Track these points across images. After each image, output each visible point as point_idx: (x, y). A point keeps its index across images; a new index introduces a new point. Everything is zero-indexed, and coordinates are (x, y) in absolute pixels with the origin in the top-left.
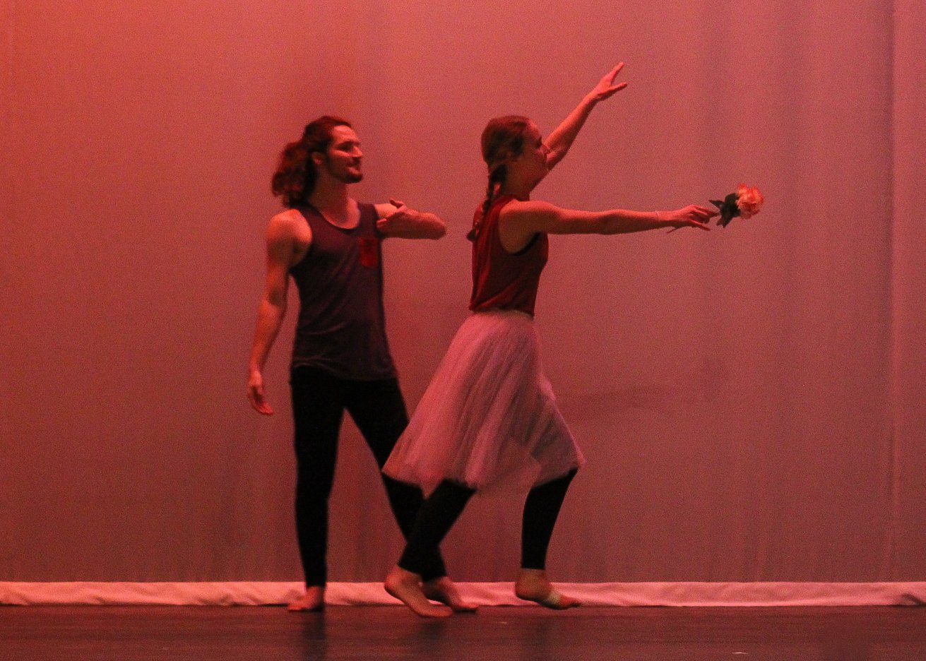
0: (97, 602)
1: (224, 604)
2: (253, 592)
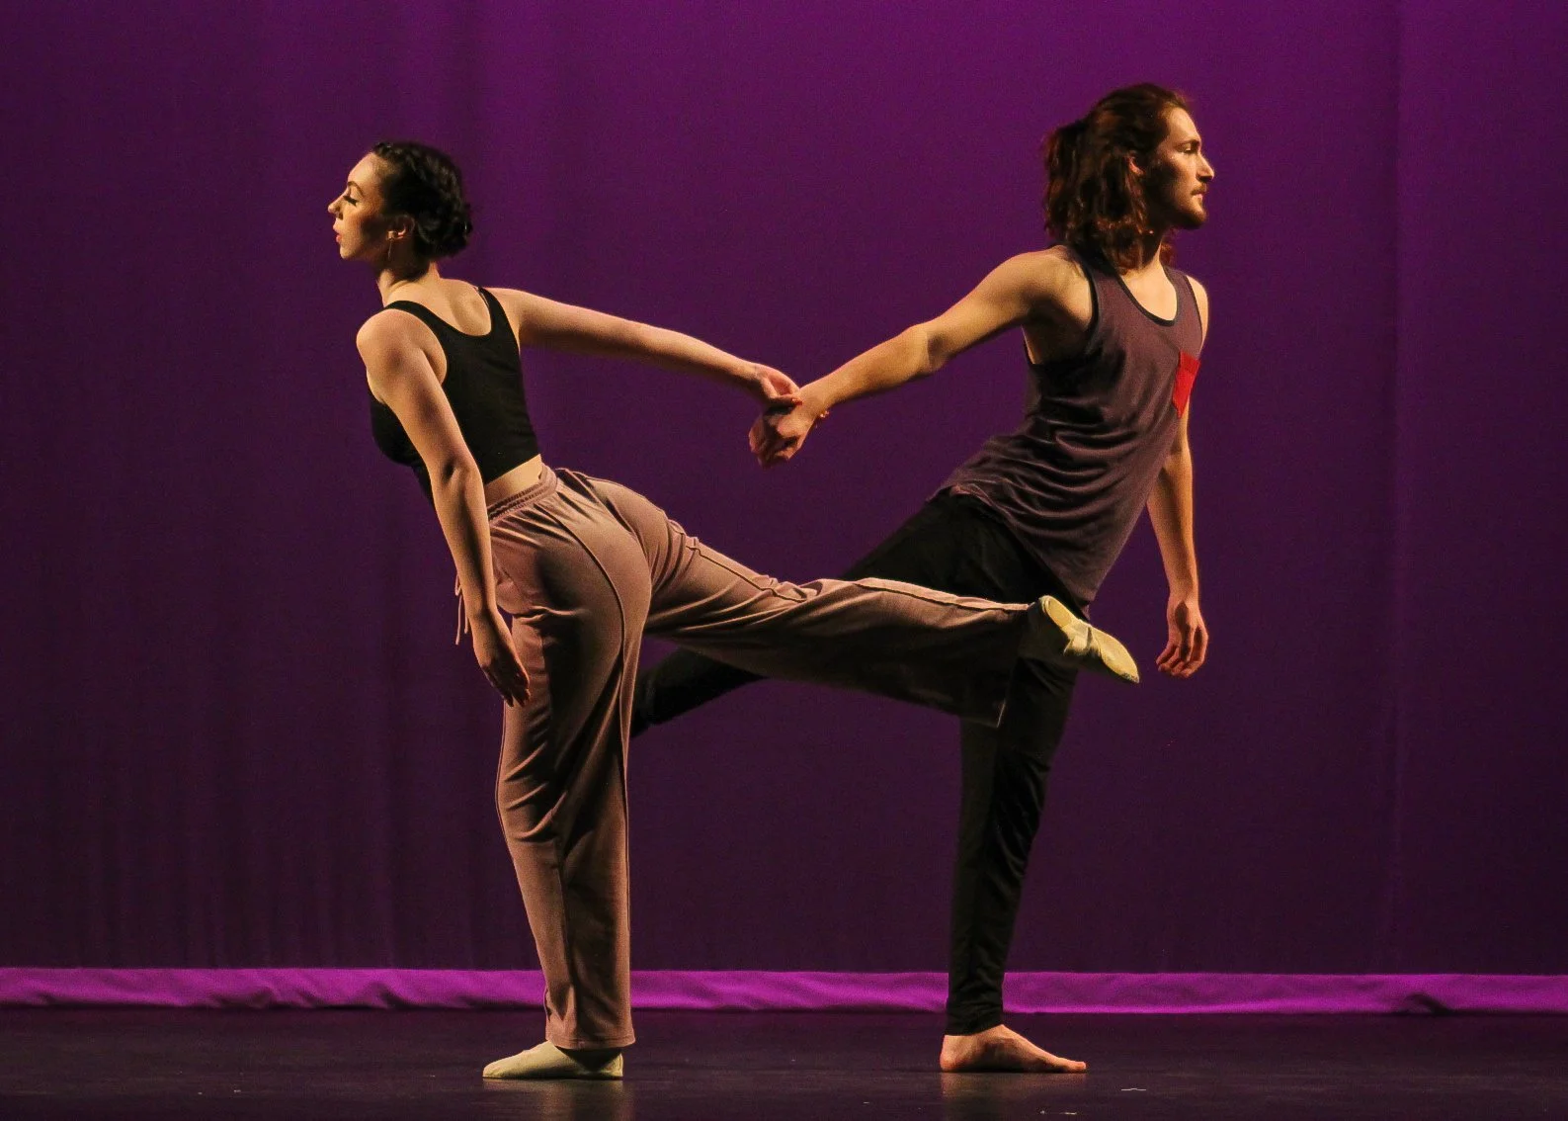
0: (41, 1001)
1: (258, 1006)
2: (306, 985)
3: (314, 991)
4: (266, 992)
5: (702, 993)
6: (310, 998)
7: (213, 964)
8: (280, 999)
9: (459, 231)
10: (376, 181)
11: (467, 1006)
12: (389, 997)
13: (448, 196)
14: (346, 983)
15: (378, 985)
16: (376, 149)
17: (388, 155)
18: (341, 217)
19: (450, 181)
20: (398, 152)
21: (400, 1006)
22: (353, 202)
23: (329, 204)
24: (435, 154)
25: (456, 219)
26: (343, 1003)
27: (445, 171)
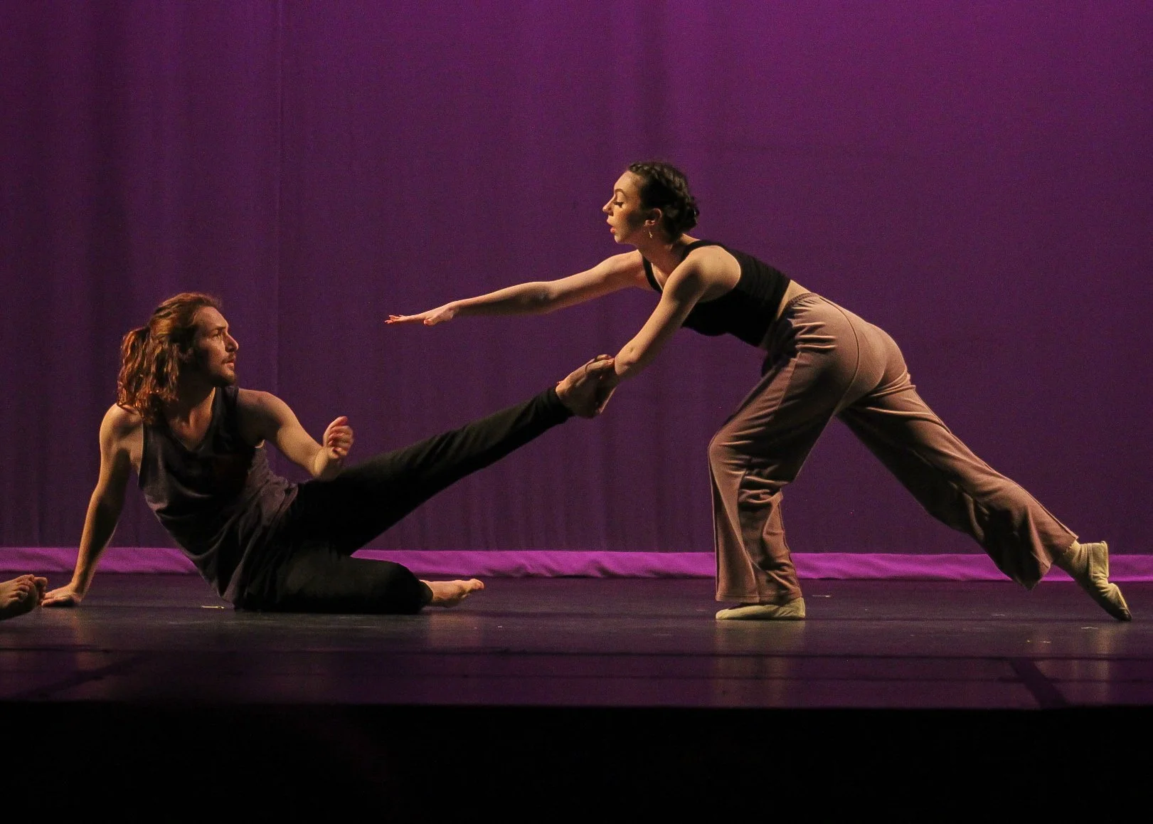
1: (516, 575)
2: (548, 562)
3: (554, 566)
4: (521, 567)
5: (807, 567)
6: (551, 571)
7: (487, 547)
8: (531, 571)
9: (691, 215)
10: (634, 189)
11: (653, 576)
12: (603, 570)
13: (682, 194)
14: (573, 560)
15: (594, 562)
16: (631, 169)
17: (639, 171)
18: (612, 214)
19: (681, 185)
20: (646, 168)
21: (610, 576)
22: (620, 204)
23: (603, 206)
24: (670, 168)
25: (688, 208)
26: (573, 574)
27: (677, 180)
